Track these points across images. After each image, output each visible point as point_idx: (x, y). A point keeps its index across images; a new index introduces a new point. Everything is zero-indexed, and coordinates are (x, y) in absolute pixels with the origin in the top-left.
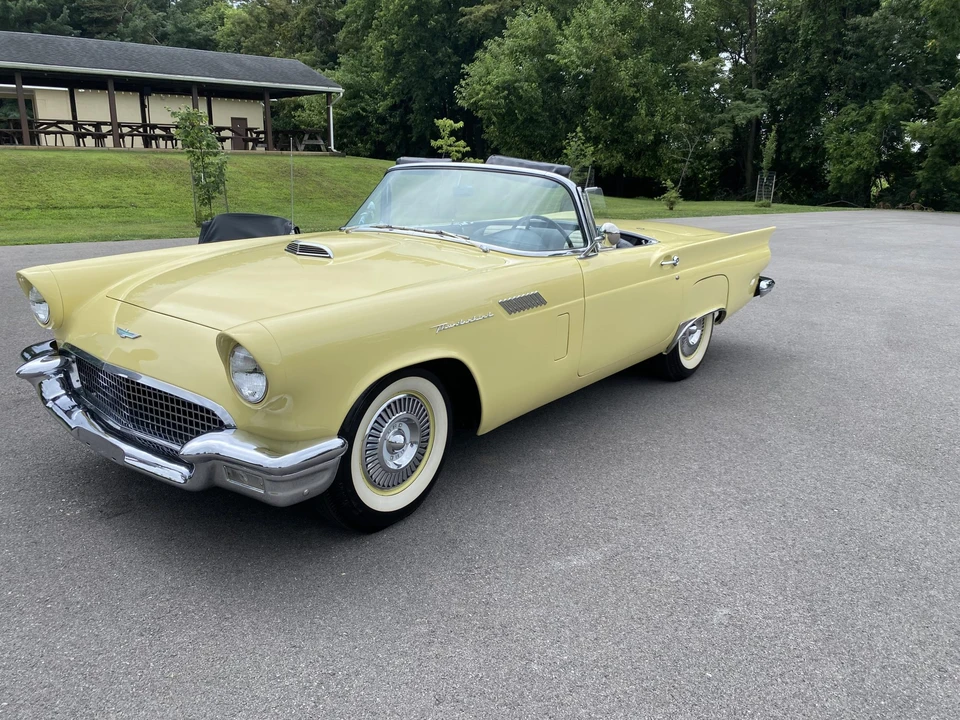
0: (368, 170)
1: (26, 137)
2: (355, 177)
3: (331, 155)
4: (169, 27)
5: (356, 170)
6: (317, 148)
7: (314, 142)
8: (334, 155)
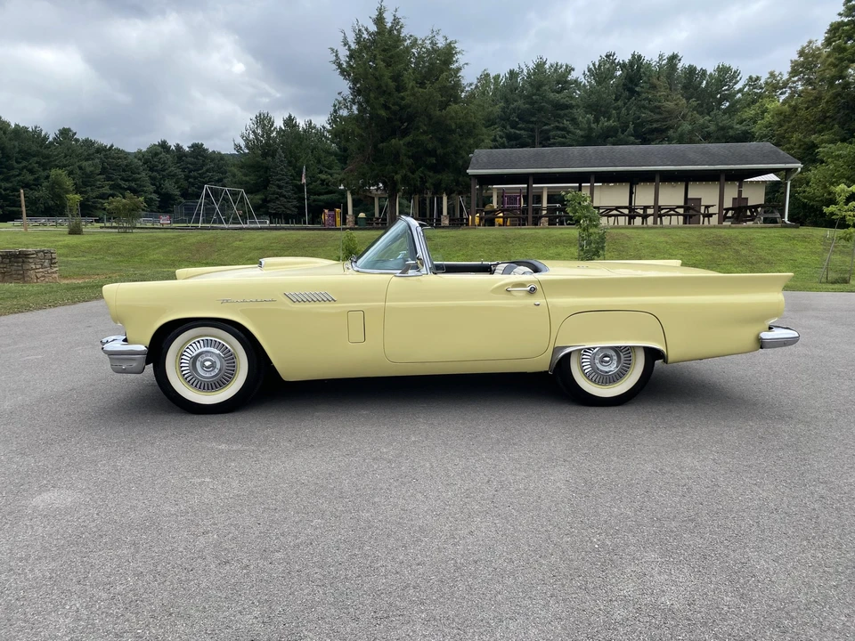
0: (804, 239)
1: (530, 219)
2: (784, 245)
3: (782, 227)
4: (712, 128)
5: (789, 239)
6: (774, 221)
7: (770, 216)
8: (785, 226)
